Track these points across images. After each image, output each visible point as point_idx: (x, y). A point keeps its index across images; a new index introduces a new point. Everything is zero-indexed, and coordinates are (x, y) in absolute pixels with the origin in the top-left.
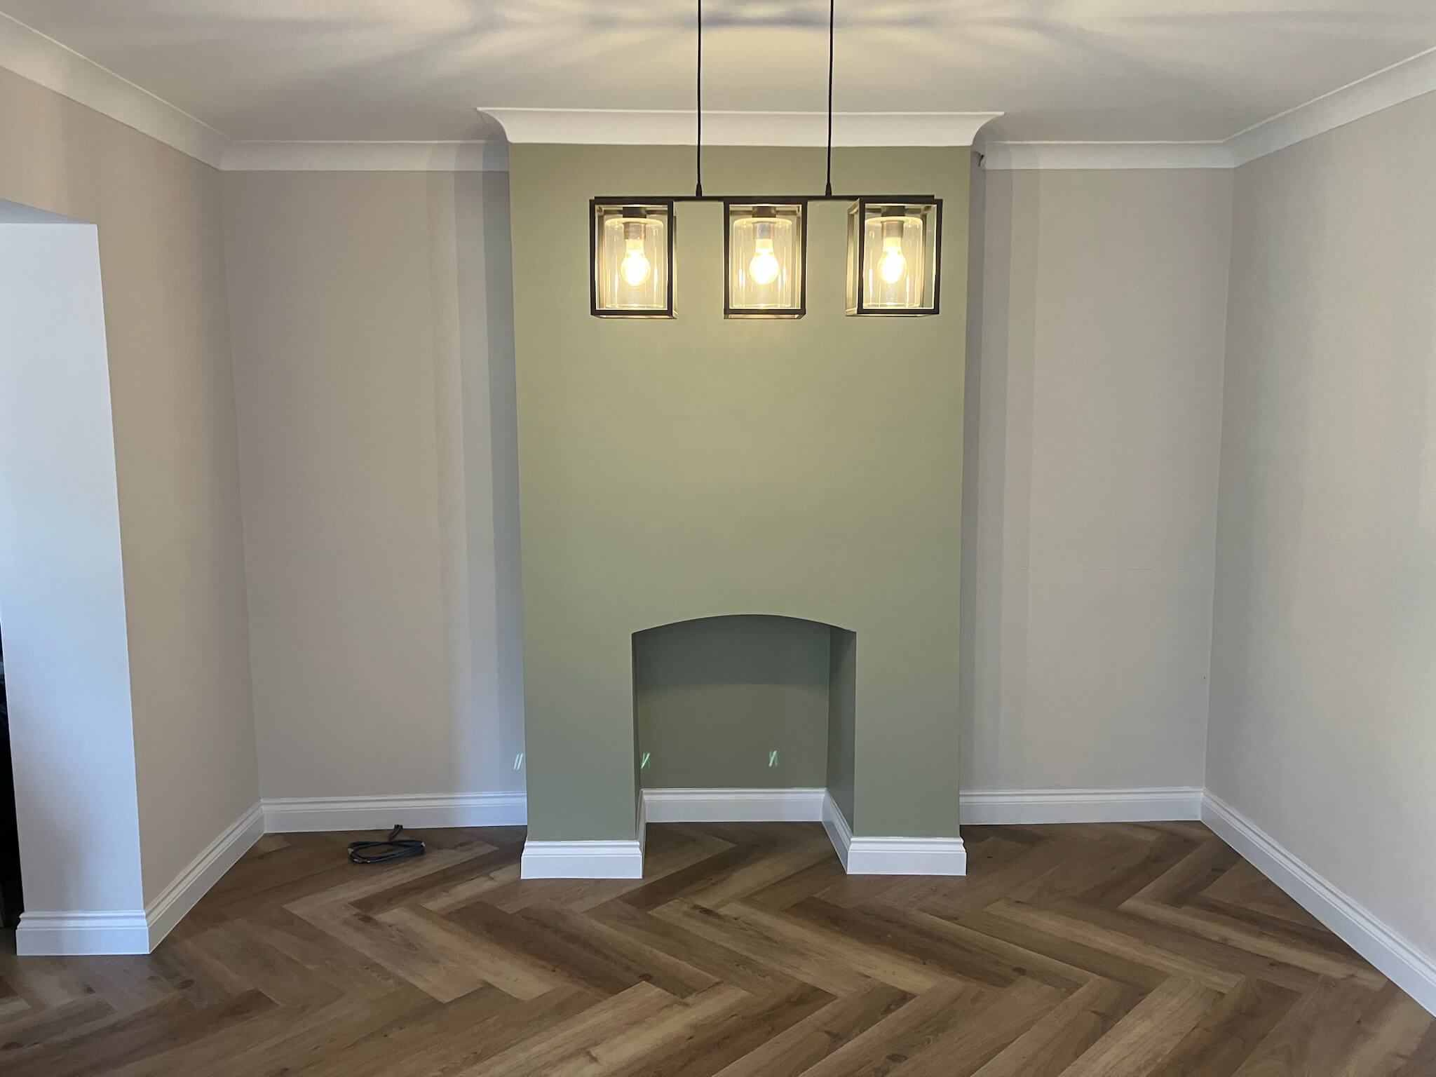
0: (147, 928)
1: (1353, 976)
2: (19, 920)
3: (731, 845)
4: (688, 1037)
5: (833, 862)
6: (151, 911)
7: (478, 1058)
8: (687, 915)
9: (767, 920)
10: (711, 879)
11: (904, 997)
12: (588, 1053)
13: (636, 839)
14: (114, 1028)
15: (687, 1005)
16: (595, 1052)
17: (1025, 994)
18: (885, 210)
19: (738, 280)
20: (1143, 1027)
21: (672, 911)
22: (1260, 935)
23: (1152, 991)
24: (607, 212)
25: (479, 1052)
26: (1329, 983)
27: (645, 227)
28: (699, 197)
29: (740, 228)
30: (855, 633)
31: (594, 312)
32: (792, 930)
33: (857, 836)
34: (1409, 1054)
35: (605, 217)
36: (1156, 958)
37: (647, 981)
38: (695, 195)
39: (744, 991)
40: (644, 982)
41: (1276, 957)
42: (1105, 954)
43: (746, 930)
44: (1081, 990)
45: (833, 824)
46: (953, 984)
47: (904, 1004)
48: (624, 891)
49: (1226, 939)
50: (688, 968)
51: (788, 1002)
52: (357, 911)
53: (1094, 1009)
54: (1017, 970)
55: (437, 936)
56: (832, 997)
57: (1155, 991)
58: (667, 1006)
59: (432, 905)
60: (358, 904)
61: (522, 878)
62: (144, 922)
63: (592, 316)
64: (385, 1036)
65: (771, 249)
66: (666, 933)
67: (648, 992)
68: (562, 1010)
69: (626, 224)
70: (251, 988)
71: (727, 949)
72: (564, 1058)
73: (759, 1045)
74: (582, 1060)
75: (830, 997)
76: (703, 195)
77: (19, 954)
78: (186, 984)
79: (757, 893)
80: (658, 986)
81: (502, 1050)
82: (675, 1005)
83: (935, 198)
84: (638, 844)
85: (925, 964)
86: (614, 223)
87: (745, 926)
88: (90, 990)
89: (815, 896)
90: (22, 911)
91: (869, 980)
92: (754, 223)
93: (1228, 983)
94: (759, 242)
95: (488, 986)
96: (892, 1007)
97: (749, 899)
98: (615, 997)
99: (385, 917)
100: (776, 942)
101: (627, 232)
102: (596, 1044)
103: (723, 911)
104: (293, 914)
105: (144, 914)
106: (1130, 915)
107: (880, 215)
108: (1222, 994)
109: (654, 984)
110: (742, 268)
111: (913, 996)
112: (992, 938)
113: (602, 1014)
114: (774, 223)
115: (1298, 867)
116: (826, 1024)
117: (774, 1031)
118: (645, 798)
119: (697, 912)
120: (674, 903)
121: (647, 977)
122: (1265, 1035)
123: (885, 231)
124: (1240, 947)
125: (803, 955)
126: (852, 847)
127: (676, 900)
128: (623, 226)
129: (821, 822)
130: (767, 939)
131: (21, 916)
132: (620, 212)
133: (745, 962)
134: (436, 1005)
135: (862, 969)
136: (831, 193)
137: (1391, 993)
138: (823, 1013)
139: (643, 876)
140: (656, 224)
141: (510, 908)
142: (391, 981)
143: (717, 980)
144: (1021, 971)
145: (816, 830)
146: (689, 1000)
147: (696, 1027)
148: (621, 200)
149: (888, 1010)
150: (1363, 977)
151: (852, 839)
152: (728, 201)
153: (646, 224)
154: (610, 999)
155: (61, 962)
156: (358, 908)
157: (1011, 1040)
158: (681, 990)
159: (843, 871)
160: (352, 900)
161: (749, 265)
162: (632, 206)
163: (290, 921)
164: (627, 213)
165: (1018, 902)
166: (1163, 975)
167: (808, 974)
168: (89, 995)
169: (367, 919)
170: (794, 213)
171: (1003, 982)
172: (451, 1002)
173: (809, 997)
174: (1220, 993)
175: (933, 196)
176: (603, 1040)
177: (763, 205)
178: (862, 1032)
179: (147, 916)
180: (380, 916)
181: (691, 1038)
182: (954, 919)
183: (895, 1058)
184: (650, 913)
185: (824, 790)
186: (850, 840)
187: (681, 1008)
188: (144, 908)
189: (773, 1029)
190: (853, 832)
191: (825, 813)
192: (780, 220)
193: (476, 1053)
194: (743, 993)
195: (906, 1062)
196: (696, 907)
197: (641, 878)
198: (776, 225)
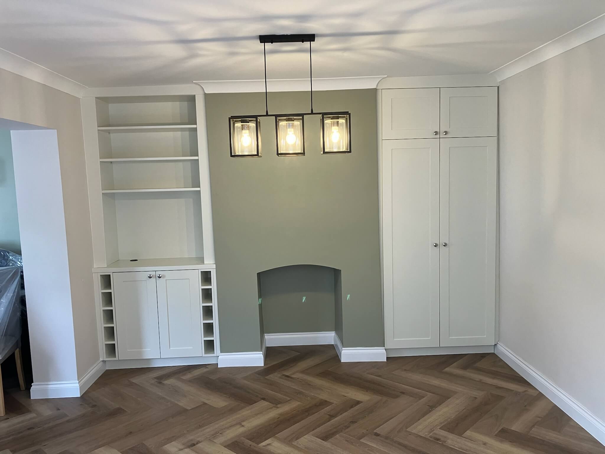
0: (79, 387)
1: (526, 391)
2: (31, 386)
3: (298, 354)
4: (278, 417)
5: (337, 358)
6: (80, 381)
7: (200, 427)
8: (280, 378)
9: (309, 378)
10: (289, 365)
11: (358, 403)
12: (241, 424)
13: (261, 351)
14: (68, 421)
15: (278, 407)
16: (243, 424)
17: (403, 401)
18: (332, 117)
19: (281, 143)
20: (445, 410)
21: (274, 377)
22: (494, 378)
23: (450, 398)
24: (236, 121)
25: (201, 425)
26: (517, 393)
27: (249, 126)
28: (267, 115)
29: (282, 125)
30: (341, 270)
31: (232, 156)
32: (318, 382)
33: (344, 347)
34: (543, 417)
35: (235, 123)
36: (453, 387)
37: (263, 400)
38: (266, 114)
39: (299, 402)
40: (262, 400)
41: (498, 385)
42: (435, 386)
43: (301, 382)
44: (425, 398)
45: (337, 345)
46: (377, 398)
47: (358, 405)
48: (257, 370)
49: (481, 380)
50: (279, 395)
51: (315, 405)
52: (157, 380)
53: (428, 405)
54: (401, 392)
55: (186, 388)
56: (331, 403)
57: (451, 398)
58: (270, 408)
59: (184, 378)
60: (157, 378)
61: (219, 367)
62: (78, 385)
63: (231, 157)
64: (167, 421)
65: (293, 132)
66: (272, 385)
67: (265, 404)
68: (232, 411)
69: (242, 125)
70: (117, 406)
71: (294, 389)
72: (231, 426)
73: (303, 420)
74: (238, 426)
75: (330, 403)
76: (269, 114)
77: (31, 398)
78: (94, 406)
79: (307, 369)
80: (267, 401)
81: (209, 424)
82: (273, 408)
83: (349, 113)
84: (262, 353)
85: (367, 391)
86: (238, 125)
87: (301, 381)
88: (59, 409)
89: (329, 370)
90: (33, 382)
91: (346, 398)
92: (286, 123)
93: (479, 394)
94: (288, 130)
95: (205, 404)
96: (354, 406)
97: (303, 372)
98: (251, 406)
99: (167, 382)
100: (313, 386)
101: (243, 128)
102: (244, 421)
103: (293, 376)
104: (133, 382)
105: (78, 382)
106: (446, 373)
107: (330, 119)
108: (476, 398)
109: (266, 401)
110: (283, 139)
111: (362, 402)
112: (394, 383)
113: (246, 412)
114: (294, 123)
115: (512, 355)
116: (328, 412)
117: (309, 415)
118: (266, 337)
119: (283, 377)
120: (276, 374)
121: (264, 399)
122: (490, 411)
123: (333, 124)
124: (486, 382)
125: (322, 390)
126: (343, 352)
127: (276, 373)
128: (241, 126)
129: (333, 344)
130: (309, 385)
131: (32, 384)
132: (240, 121)
133: (300, 393)
134: (186, 410)
135: (343, 394)
136: (313, 112)
137: (540, 396)
138: (328, 409)
139: (264, 365)
140: (253, 125)
141: (213, 377)
142: (169, 403)
143: (289, 399)
144: (403, 393)
145: (331, 347)
146: (279, 406)
147: (281, 414)
148: (241, 117)
149: (352, 407)
150: (531, 392)
151: (343, 349)
152: (276, 116)
153: (249, 125)
154: (249, 406)
155: (47, 400)
156: (157, 379)
157: (396, 415)
158: (276, 403)
159: (340, 361)
160: (154, 377)
161: (286, 138)
162: (244, 119)
163: (131, 384)
164: (242, 121)
165: (405, 370)
166: (455, 393)
167: (324, 396)
168: (59, 411)
169: (160, 383)
170: (300, 119)
171: (396, 397)
172: (191, 409)
173: (324, 403)
174: (475, 398)
175: (348, 112)
176: (246, 420)
177: (290, 117)
178: (341, 415)
179: (79, 383)
180: (165, 382)
181: (279, 418)
182: (380, 376)
183: (353, 422)
184: (266, 377)
185: (334, 332)
186: (342, 349)
187: (275, 408)
188: (78, 380)
189: (309, 414)
190: (343, 346)
191: (335, 341)
192: (296, 122)
193: (200, 425)
194: (299, 403)
195: (356, 423)
196: (284, 375)
197: (263, 365)
198: (294, 124)
